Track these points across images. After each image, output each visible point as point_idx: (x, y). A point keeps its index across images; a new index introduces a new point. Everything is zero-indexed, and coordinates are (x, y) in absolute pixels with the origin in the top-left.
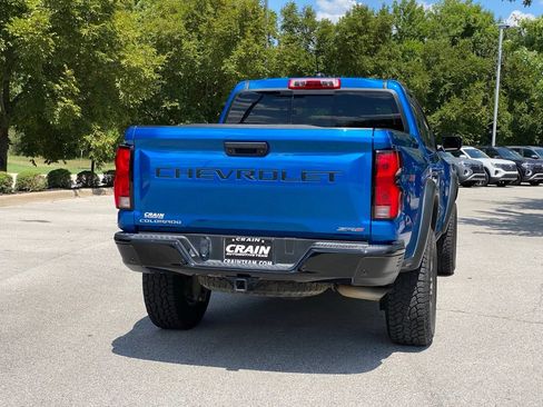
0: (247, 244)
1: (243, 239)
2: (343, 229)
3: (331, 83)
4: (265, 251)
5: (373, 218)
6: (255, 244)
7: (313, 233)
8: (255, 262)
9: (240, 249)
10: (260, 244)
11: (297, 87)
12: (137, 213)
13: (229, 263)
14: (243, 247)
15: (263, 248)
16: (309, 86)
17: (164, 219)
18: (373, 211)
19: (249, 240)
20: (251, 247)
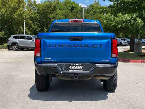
0: (76, 66)
1: (75, 64)
2: (103, 60)
3: (81, 21)
4: (81, 67)
5: (111, 57)
6: (78, 66)
7: (95, 62)
8: (78, 71)
9: (73, 67)
10: (80, 66)
11: (71, 22)
12: (42, 58)
13: (70, 71)
14: (75, 67)
15: (80, 67)
16: (75, 21)
17: (51, 59)
18: (111, 55)
19: (76, 64)
20: (77, 67)
